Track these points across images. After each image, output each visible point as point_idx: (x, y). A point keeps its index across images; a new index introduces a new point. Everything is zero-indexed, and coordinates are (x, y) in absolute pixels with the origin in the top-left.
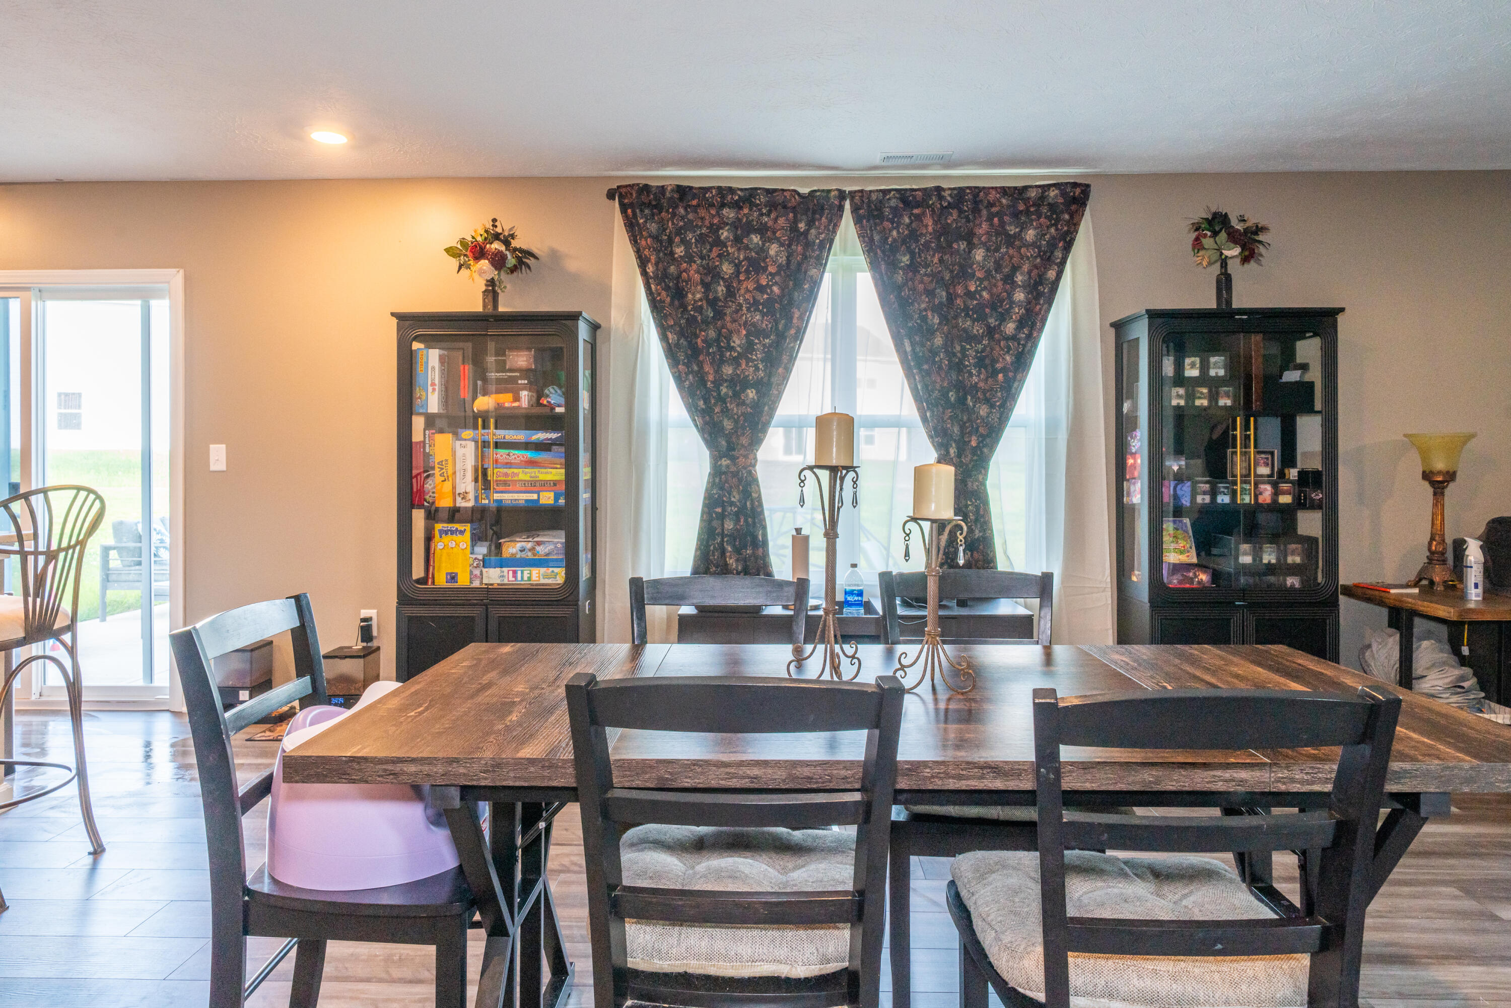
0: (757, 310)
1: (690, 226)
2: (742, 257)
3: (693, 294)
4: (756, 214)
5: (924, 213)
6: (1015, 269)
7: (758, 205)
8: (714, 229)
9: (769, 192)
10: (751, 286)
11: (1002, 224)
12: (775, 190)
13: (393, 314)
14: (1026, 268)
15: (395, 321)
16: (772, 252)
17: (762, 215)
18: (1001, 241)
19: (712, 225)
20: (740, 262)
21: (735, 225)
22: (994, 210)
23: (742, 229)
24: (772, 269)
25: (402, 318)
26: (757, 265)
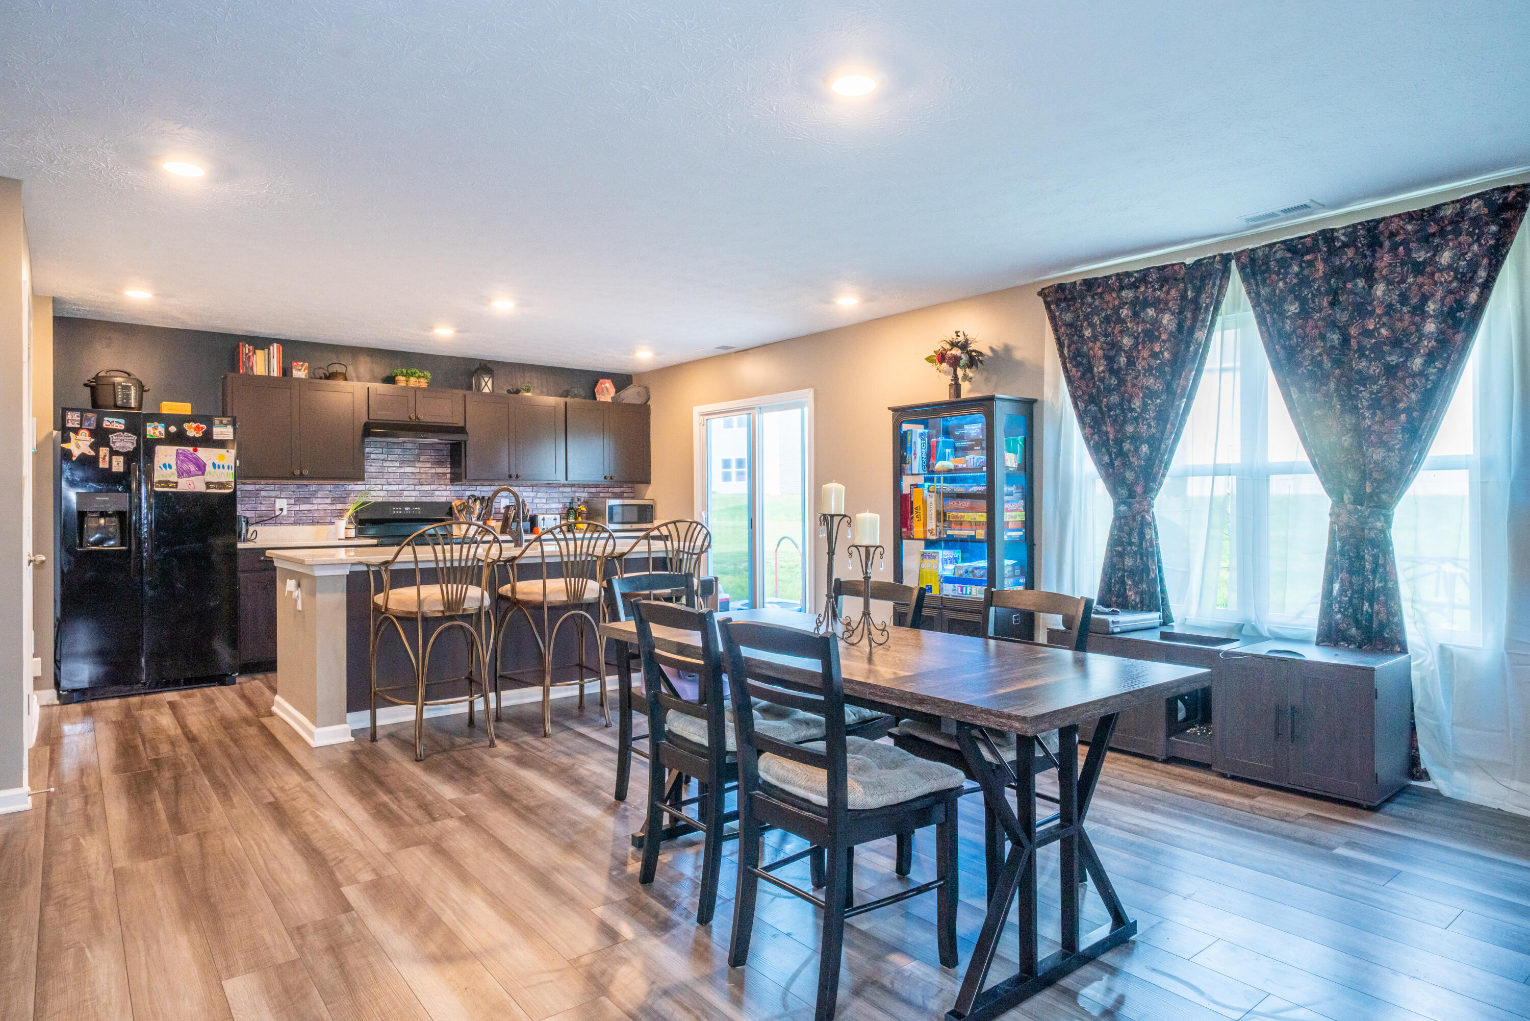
0: (1151, 374)
1: (1096, 311)
2: (1140, 330)
3: (1098, 368)
4: (1150, 290)
5: (1316, 258)
6: (1425, 299)
7: (1151, 282)
8: (1116, 310)
9: (1160, 269)
10: (1145, 354)
11: (1408, 251)
12: (1165, 267)
13: (889, 409)
14: (1439, 294)
15: (891, 413)
16: (1165, 322)
17: (1155, 290)
18: (1407, 272)
19: (1114, 306)
20: (1139, 334)
21: (1134, 303)
22: (1398, 239)
23: (1138, 306)
24: (1164, 337)
25: (895, 410)
26: (1151, 335)
